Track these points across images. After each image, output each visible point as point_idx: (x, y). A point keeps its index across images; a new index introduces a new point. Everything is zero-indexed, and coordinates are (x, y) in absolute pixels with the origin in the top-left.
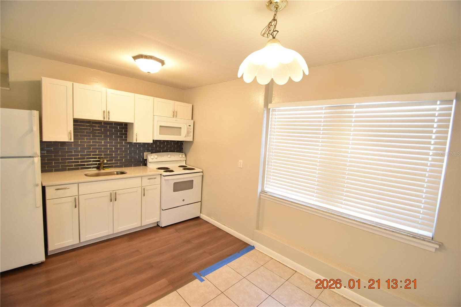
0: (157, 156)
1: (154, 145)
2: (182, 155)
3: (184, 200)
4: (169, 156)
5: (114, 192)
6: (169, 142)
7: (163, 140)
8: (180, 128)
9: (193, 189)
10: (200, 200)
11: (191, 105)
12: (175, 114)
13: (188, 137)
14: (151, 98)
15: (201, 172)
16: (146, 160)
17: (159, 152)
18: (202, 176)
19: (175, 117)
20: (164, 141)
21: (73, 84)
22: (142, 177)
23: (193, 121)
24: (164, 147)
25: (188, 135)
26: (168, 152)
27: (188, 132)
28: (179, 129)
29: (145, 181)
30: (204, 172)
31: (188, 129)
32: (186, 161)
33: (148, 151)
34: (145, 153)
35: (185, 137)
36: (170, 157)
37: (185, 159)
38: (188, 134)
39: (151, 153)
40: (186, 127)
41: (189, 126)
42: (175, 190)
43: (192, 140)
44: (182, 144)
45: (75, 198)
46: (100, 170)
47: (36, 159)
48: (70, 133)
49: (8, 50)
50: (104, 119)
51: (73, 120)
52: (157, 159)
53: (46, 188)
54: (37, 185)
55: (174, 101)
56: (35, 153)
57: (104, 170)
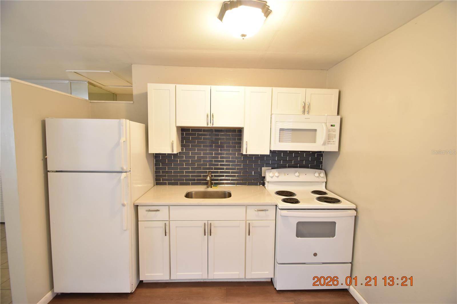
0: (279, 173)
1: (276, 157)
2: (319, 174)
3: (315, 255)
4: (297, 174)
5: (209, 222)
6: (300, 152)
7: (289, 151)
8: (315, 130)
9: (335, 237)
10: (351, 261)
11: (336, 92)
12: (306, 109)
13: (330, 145)
14: (268, 89)
15: (354, 209)
16: (264, 177)
17: (284, 167)
18: (356, 218)
19: (306, 113)
20: (291, 152)
21: (176, 86)
22: (246, 206)
23: (339, 118)
24: (290, 161)
25: (329, 142)
26: (297, 167)
27: (329, 137)
28: (313, 133)
29: (252, 213)
30: (359, 210)
31: (329, 131)
32: (326, 183)
33: (268, 165)
34: (263, 168)
35: (324, 144)
36: (298, 176)
37: (325, 180)
38: (329, 139)
39: (272, 168)
40: (325, 128)
41: (332, 126)
42: (299, 234)
43: (337, 150)
44: (322, 155)
45: (165, 224)
46: (208, 187)
47: (124, 175)
48: (172, 144)
49: (132, 64)
50: (208, 125)
51: (176, 128)
52: (279, 177)
53: (139, 207)
54: (123, 205)
55: (305, 88)
56: (122, 168)
57: (211, 187)
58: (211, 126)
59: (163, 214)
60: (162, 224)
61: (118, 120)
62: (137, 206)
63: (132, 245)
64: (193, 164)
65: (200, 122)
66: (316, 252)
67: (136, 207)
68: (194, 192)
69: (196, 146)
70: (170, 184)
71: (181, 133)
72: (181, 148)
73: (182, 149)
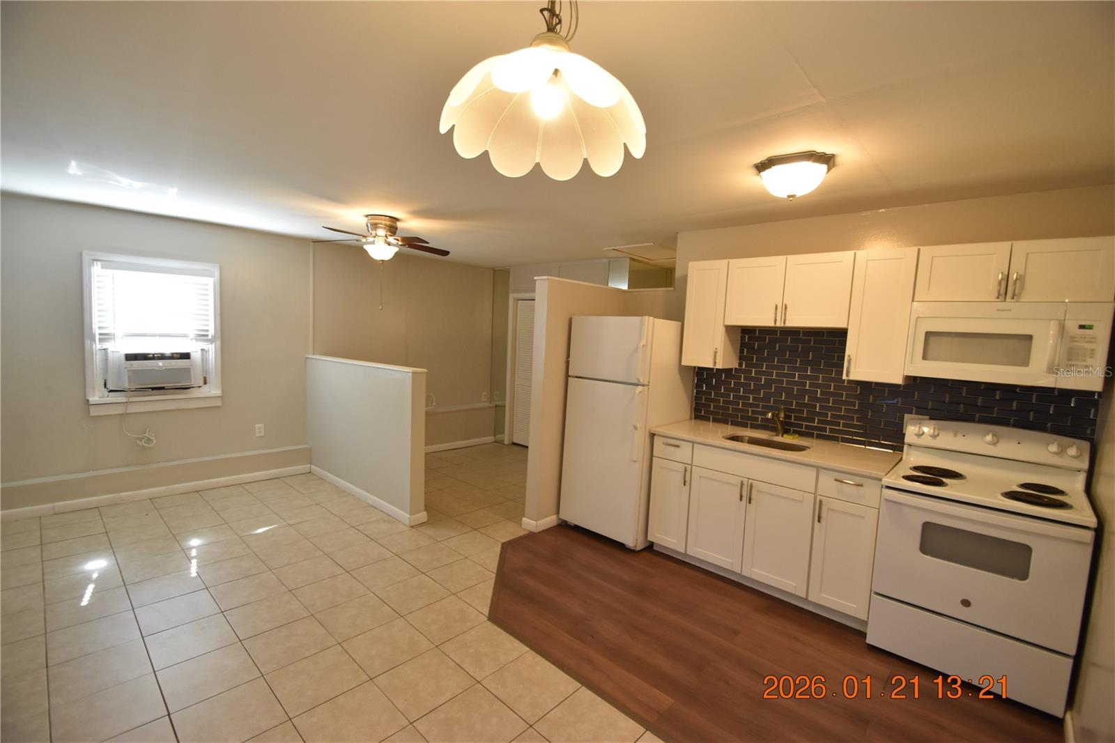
3: (966, 603)
4: (990, 438)
5: (750, 481)
8: (1029, 338)
9: (1025, 581)
10: (1074, 654)
11: (1112, 242)
12: (1008, 288)
19: (1008, 299)
21: (729, 262)
22: (818, 469)
25: (1072, 366)
27: (1072, 355)
28: (1021, 343)
29: (827, 485)
31: (1070, 339)
34: (906, 416)
36: (994, 444)
37: (1088, 467)
38: (1069, 359)
39: (931, 419)
40: (1059, 332)
41: (1082, 327)
42: (929, 548)
43: (1099, 388)
45: (685, 468)
46: (776, 435)
47: (640, 388)
48: (716, 353)
49: (677, 233)
50: (775, 323)
51: (724, 328)
52: (938, 438)
53: (655, 437)
54: (635, 428)
55: (1009, 240)
56: (638, 380)
57: (782, 436)
58: (782, 325)
59: (684, 453)
60: (681, 467)
61: (639, 318)
62: (654, 435)
63: (641, 486)
64: (757, 391)
65: (763, 318)
66: (970, 600)
67: (652, 435)
68: (747, 438)
69: (765, 360)
70: (715, 420)
71: (742, 337)
72: (738, 361)
73: (740, 365)
